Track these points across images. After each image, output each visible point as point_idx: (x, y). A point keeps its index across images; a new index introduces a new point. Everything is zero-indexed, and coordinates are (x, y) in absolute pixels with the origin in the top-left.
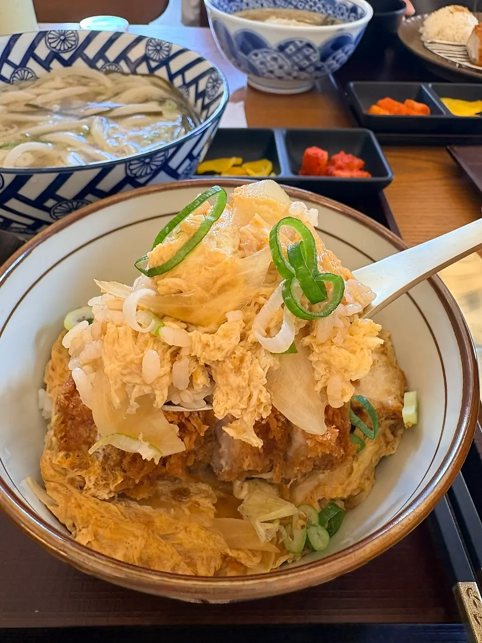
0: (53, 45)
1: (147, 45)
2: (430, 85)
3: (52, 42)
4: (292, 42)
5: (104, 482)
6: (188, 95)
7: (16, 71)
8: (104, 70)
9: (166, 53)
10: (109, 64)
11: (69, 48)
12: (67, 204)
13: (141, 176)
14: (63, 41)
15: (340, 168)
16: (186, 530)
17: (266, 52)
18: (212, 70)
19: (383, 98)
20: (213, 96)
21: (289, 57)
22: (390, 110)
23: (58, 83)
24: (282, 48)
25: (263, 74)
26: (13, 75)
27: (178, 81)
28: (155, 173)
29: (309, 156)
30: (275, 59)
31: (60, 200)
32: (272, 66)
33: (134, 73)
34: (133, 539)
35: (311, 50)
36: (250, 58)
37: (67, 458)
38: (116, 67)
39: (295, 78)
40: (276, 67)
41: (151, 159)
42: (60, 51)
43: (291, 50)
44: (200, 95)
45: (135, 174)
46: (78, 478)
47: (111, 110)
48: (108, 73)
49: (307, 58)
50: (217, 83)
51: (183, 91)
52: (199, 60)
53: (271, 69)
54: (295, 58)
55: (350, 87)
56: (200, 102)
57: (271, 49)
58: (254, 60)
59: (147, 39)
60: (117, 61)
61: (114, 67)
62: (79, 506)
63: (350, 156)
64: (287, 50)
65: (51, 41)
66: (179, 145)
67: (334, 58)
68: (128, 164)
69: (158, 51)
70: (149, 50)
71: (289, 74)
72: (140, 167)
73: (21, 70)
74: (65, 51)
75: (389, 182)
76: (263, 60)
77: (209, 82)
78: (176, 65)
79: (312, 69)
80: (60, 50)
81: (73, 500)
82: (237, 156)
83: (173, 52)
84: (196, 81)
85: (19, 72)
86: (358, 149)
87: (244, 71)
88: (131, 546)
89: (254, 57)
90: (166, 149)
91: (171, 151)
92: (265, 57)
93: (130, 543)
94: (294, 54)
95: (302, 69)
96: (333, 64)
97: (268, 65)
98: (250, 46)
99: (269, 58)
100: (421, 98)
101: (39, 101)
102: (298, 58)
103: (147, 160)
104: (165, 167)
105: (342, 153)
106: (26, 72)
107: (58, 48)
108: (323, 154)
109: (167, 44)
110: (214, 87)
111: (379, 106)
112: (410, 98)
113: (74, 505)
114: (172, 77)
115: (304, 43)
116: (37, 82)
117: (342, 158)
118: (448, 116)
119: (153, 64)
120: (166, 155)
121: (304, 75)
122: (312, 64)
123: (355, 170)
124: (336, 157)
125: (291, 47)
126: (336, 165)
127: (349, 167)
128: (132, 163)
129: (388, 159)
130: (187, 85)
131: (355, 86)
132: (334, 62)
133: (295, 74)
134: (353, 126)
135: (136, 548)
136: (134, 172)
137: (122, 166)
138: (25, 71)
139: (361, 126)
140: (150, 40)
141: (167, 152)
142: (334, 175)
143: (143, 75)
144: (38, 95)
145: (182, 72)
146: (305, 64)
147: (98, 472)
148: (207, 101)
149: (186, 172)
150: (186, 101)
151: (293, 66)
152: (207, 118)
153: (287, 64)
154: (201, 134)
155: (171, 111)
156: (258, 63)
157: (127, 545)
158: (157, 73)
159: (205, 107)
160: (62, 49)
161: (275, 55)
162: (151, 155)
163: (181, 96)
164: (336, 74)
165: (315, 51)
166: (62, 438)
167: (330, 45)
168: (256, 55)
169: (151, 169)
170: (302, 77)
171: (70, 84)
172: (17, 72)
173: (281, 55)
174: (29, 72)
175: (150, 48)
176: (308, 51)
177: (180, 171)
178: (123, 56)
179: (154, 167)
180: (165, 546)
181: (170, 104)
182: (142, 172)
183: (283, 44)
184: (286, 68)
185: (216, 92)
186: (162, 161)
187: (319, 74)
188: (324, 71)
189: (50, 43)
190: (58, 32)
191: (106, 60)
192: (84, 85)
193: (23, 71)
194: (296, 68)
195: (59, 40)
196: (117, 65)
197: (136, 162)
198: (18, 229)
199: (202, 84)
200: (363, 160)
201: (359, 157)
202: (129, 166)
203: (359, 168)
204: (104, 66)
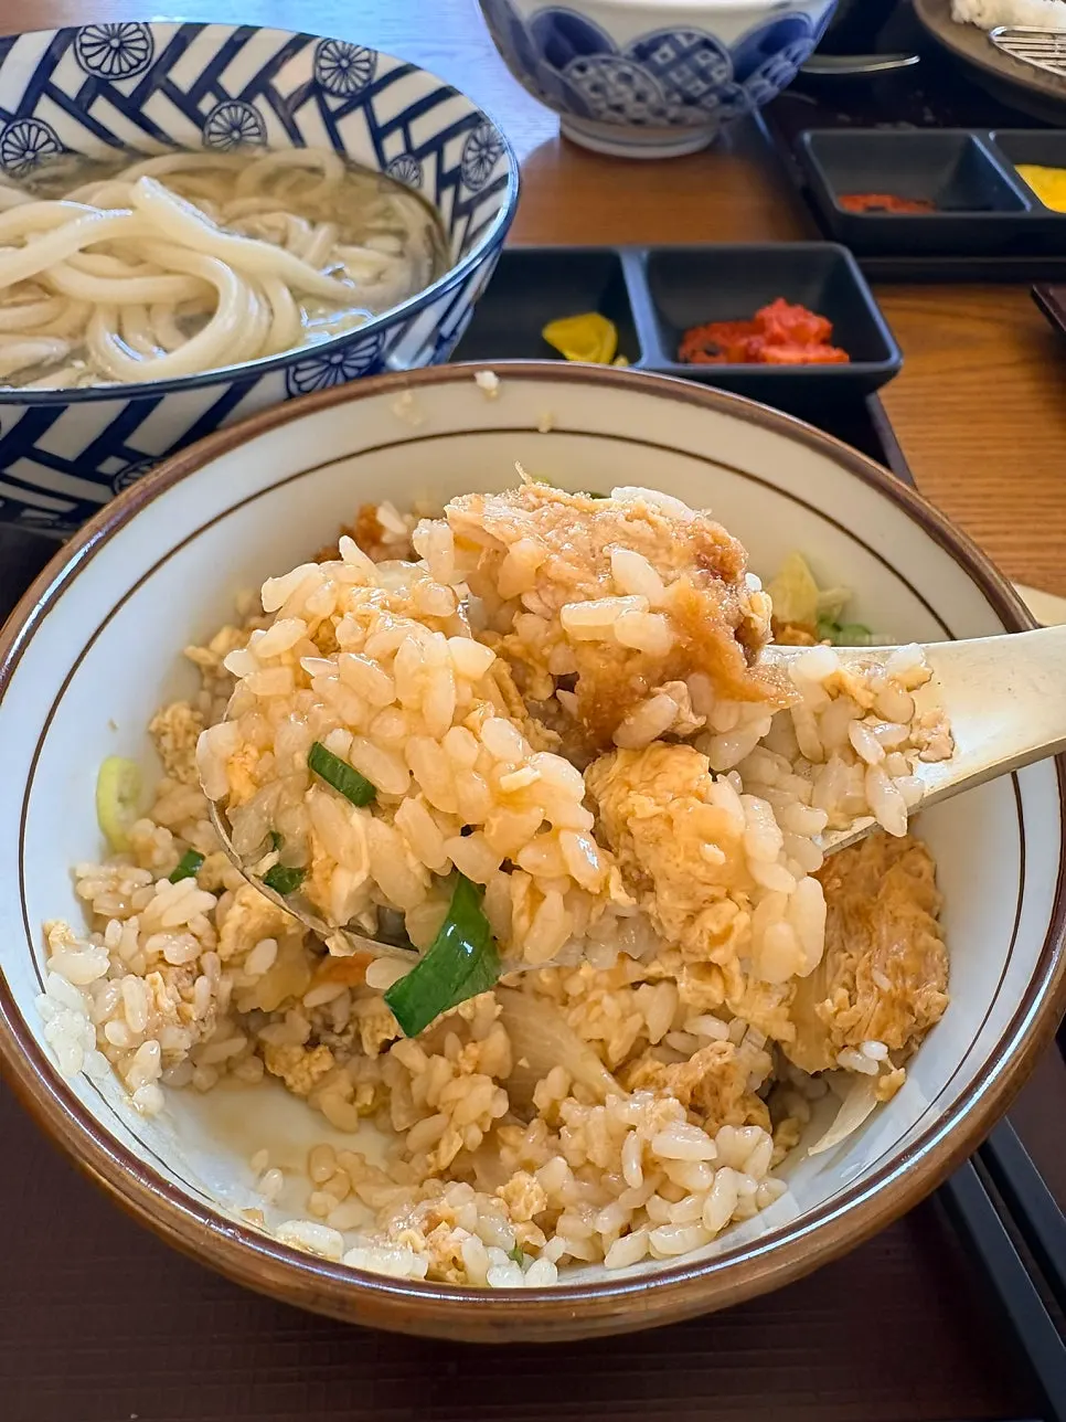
0: (95, 62)
1: (318, 56)
2: (992, 135)
3: (93, 55)
4: (667, 38)
6: (419, 177)
7: (9, 128)
9: (364, 76)
10: (227, 104)
11: (132, 67)
14: (118, 51)
15: (777, 341)
17: (605, 62)
18: (475, 120)
20: (481, 182)
21: (660, 72)
24: (643, 52)
25: (600, 112)
26: (3, 138)
27: (394, 145)
30: (626, 78)
31: (135, 458)
32: (620, 94)
35: (713, 56)
36: (569, 75)
38: (245, 110)
39: (674, 122)
40: (630, 96)
41: (346, 355)
42: (111, 77)
43: (664, 56)
44: (446, 179)
49: (703, 74)
50: (489, 152)
51: (406, 167)
52: (444, 94)
53: (617, 101)
54: (673, 75)
55: (802, 143)
56: (448, 196)
57: (618, 53)
58: (577, 81)
59: (319, 40)
60: (247, 96)
61: (240, 110)
63: (799, 308)
64: (657, 57)
65: (87, 51)
66: (411, 316)
67: (765, 73)
68: (292, 368)
69: (344, 71)
70: (322, 69)
71: (661, 113)
72: (320, 373)
73: (20, 126)
74: (124, 75)
75: (891, 374)
76: (600, 80)
77: (470, 149)
78: (388, 105)
79: (714, 98)
80: (110, 72)
83: (380, 72)
84: (436, 145)
85: (17, 130)
86: (815, 293)
87: (553, 105)
89: (577, 74)
90: (379, 329)
91: (392, 332)
92: (602, 74)
94: (673, 65)
95: (690, 101)
96: (762, 87)
97: (610, 92)
98: (566, 45)
99: (612, 76)
102: (680, 74)
103: (336, 358)
104: (377, 369)
105: (780, 302)
106: (33, 130)
107: (106, 68)
109: (365, 55)
110: (481, 160)
114: (379, 134)
115: (696, 40)
117: (781, 315)
118: (1038, 215)
119: (334, 103)
120: (380, 342)
121: (693, 113)
122: (714, 89)
123: (810, 346)
124: (766, 313)
125: (666, 48)
126: (768, 334)
127: (798, 338)
128: (301, 366)
130: (415, 154)
131: (813, 139)
132: (766, 82)
133: (673, 112)
134: (811, 237)
136: (305, 387)
137: (279, 374)
138: (30, 126)
139: (829, 237)
140: (325, 44)
141: (381, 335)
142: (764, 360)
145: (403, 121)
146: (697, 88)
148: (466, 194)
151: (668, 95)
152: (467, 243)
153: (656, 88)
154: (457, 289)
156: (586, 86)
158: (342, 125)
159: (463, 210)
160: (116, 69)
161: (627, 70)
162: (344, 346)
164: (770, 108)
165: (722, 58)
167: (754, 45)
168: (582, 68)
169: (346, 377)
170: (690, 120)
172: (12, 131)
173: (640, 67)
174: (39, 130)
175: (324, 63)
176: (705, 57)
178: (261, 84)
179: (351, 373)
183: (645, 41)
184: (652, 98)
185: (487, 175)
186: (370, 357)
187: (728, 110)
188: (742, 104)
189: (87, 58)
190: (103, 28)
191: (222, 95)
193: (25, 128)
194: (677, 98)
195: (108, 49)
196: (247, 106)
197: (309, 364)
198: (39, 523)
199: (453, 153)
200: (829, 317)
201: (818, 312)
202: (295, 374)
203: (822, 335)
204: (217, 110)
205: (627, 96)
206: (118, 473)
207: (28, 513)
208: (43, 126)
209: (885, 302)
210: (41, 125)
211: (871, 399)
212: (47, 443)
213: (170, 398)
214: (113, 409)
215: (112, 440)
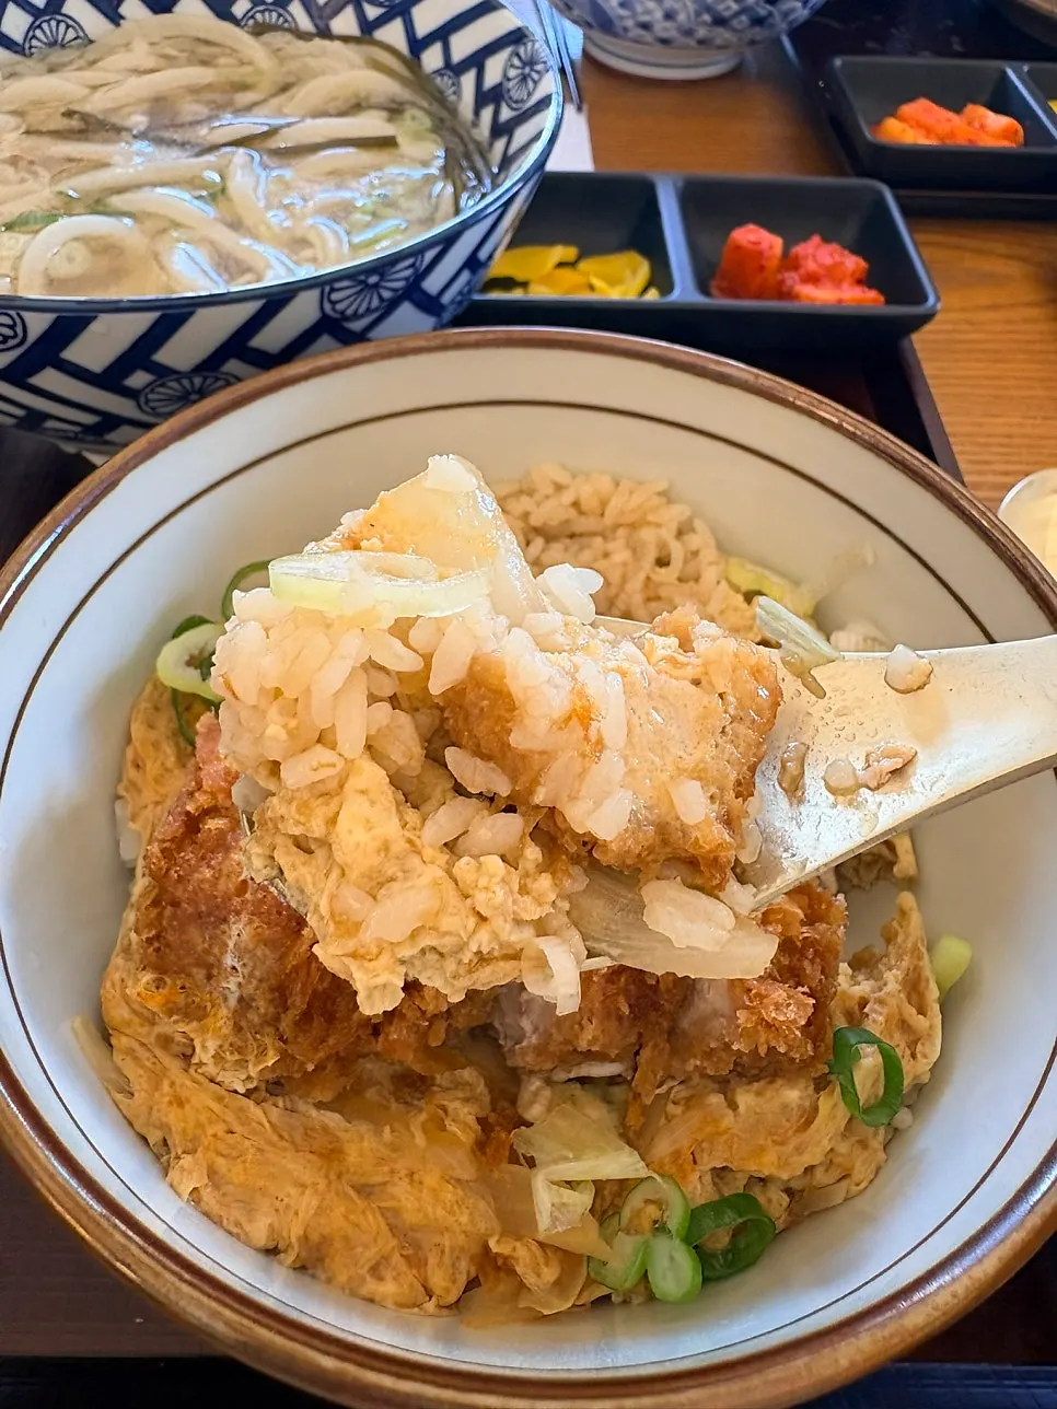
2: (1025, 68)
5: (237, 1057)
6: (458, 93)
7: (38, 23)
8: (251, 22)
10: (261, 8)
12: (178, 380)
13: (356, 316)
15: (813, 279)
16: (412, 1182)
18: (517, 37)
19: (911, 99)
20: (522, 101)
22: (928, 131)
23: (141, 55)
25: (626, 29)
26: (31, 34)
27: (432, 59)
28: (390, 307)
29: (738, 248)
31: (163, 372)
32: (648, 12)
33: (325, 33)
34: (293, 1191)
37: (158, 988)
38: (280, 15)
39: (701, 42)
40: (659, 15)
41: (382, 276)
44: (485, 97)
45: (342, 313)
46: (179, 1038)
47: (273, 132)
48: (259, 31)
50: (532, 70)
51: (444, 82)
52: (486, 7)
53: (645, 18)
55: (833, 69)
56: (487, 114)
61: (274, 15)
62: (180, 1102)
63: (835, 247)
66: (448, 240)
68: (328, 288)
71: (688, 33)
72: (356, 293)
73: (48, 21)
75: (926, 318)
77: (512, 66)
78: (428, 16)
79: (743, 20)
81: (166, 1087)
82: (566, 242)
84: (477, 60)
85: (45, 26)
86: (851, 230)
88: (288, 1207)
90: (417, 251)
91: (430, 255)
93: (286, 1200)
95: (719, 21)
96: (793, 10)
97: (640, 10)
100: (1002, 100)
101: (96, 105)
103: (373, 279)
104: (414, 293)
105: (816, 239)
106: (62, 27)
108: (772, 243)
110: (524, 78)
111: (902, 119)
112: (975, 102)
113: (167, 1099)
114: (417, 45)
116: (91, 53)
117: (818, 253)
119: (372, 13)
120: (418, 264)
121: (723, 35)
122: (746, 10)
123: (845, 285)
124: (799, 249)
126: (802, 271)
127: (831, 276)
128: (338, 285)
129: (926, 252)
130: (454, 69)
131: (843, 65)
133: (702, 32)
134: (841, 173)
135: (296, 1213)
136: (340, 307)
137: (314, 294)
138: (59, 22)
141: (420, 257)
142: (789, 295)
143: (346, 39)
144: (95, 88)
145: (443, 34)
146: (728, 8)
147: (225, 1031)
148: (506, 114)
149: (459, 298)
150: (453, 112)
151: (698, 14)
152: (508, 163)
153: (687, 8)
154: (497, 214)
155: (417, 136)
157: (278, 1203)
158: (381, 34)
159: (501, 130)
162: (383, 267)
163: (439, 98)
164: (799, 33)
166: (149, 941)
169: (381, 299)
170: (719, 41)
171: (170, 61)
172: (39, 26)
174: (68, 27)
177: (446, 298)
179: (387, 294)
180: (364, 1212)
181: (413, 118)
182: (360, 305)
184: (682, 17)
185: (530, 94)
186: (407, 279)
187: (758, 33)
188: (772, 26)
192: (204, 63)
193: (53, 23)
194: (707, 18)
196: (281, 11)
197: (345, 283)
198: (61, 434)
199: (494, 70)
200: (865, 259)
201: (856, 249)
202: (329, 293)
203: (857, 275)
204: (250, 14)
205: (656, 14)
206: (144, 389)
207: (50, 424)
208: (72, 23)
209: (920, 237)
210: (70, 22)
211: (905, 343)
212: (75, 353)
213: (202, 313)
214: (142, 322)
215: (140, 353)
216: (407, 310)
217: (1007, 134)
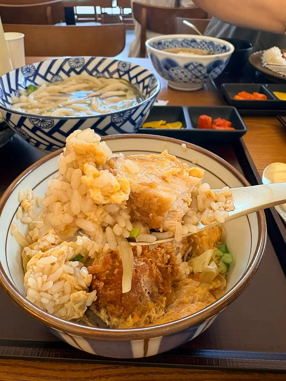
0: (72, 64)
1: (119, 64)
2: (267, 85)
4: (192, 64)
6: (139, 87)
7: (54, 77)
8: (97, 76)
9: (128, 68)
11: (80, 66)
13: (118, 123)
14: (77, 62)
15: (219, 126)
17: (178, 69)
18: (151, 75)
19: (241, 91)
20: (152, 87)
21: (190, 71)
22: (245, 98)
23: (74, 82)
24: (186, 67)
25: (176, 80)
26: (52, 79)
27: (134, 81)
28: (125, 121)
29: (202, 120)
30: (183, 72)
32: (181, 76)
33: (112, 77)
35: (202, 68)
36: (170, 72)
38: (103, 75)
39: (194, 82)
41: (124, 114)
42: (75, 68)
43: (191, 67)
44: (144, 87)
45: (115, 121)
47: (101, 95)
48: (98, 77)
49: (200, 71)
50: (154, 81)
51: (136, 86)
52: (145, 71)
53: (180, 77)
54: (193, 72)
55: (223, 86)
56: (145, 90)
57: (180, 67)
58: (172, 73)
59: (118, 62)
60: (103, 72)
61: (101, 75)
63: (224, 120)
64: (189, 68)
66: (137, 108)
67: (214, 72)
68: (113, 115)
69: (124, 67)
70: (119, 66)
71: (190, 80)
72: (118, 117)
74: (78, 67)
75: (244, 133)
76: (176, 73)
77: (150, 81)
78: (133, 73)
79: (202, 77)
82: (163, 120)
83: (131, 67)
84: (143, 81)
86: (228, 117)
87: (166, 79)
89: (171, 71)
90: (131, 110)
91: (133, 111)
92: (177, 71)
94: (193, 69)
95: (197, 77)
96: (213, 75)
97: (179, 75)
98: (169, 65)
99: (179, 72)
100: (262, 91)
101: (65, 91)
102: (195, 71)
103: (122, 114)
104: (129, 119)
105: (219, 118)
106: (58, 78)
107: (74, 66)
108: (210, 119)
109: (129, 64)
110: (153, 83)
111: (239, 96)
112: (256, 92)
114: (131, 79)
115: (198, 64)
116: (64, 82)
117: (219, 121)
118: (278, 100)
119: (121, 73)
120: (130, 112)
121: (198, 80)
122: (202, 75)
123: (226, 127)
124: (216, 120)
125: (191, 66)
126: (216, 124)
127: (223, 125)
129: (245, 123)
130: (138, 83)
131: (225, 85)
133: (193, 80)
134: (225, 105)
136: (115, 120)
137: (110, 117)
138: (58, 77)
139: (229, 105)
140: (120, 61)
142: (215, 129)
143: (116, 79)
144: (64, 88)
145: (136, 76)
146: (199, 74)
148: (149, 90)
149: (139, 122)
150: (138, 91)
151: (192, 76)
152: (149, 97)
153: (189, 75)
154: (147, 104)
155: (131, 95)
156: (174, 74)
158: (124, 77)
159: (148, 93)
160: (76, 66)
161: (183, 70)
162: (124, 112)
163: (135, 88)
164: (215, 80)
165: (204, 68)
167: (212, 65)
168: (173, 70)
169: (123, 119)
170: (197, 82)
171: (80, 83)
173: (186, 70)
174: (59, 78)
176: (200, 68)
177: (137, 122)
178: (106, 69)
179: (124, 118)
181: (130, 92)
182: (119, 120)
183: (186, 64)
184: (189, 77)
185: (154, 85)
186: (128, 115)
187: (206, 80)
188: (209, 78)
190: (75, 58)
191: (98, 72)
192: (88, 83)
193: (57, 77)
194: (194, 77)
195: (75, 62)
197: (116, 115)
199: (146, 82)
200: (231, 122)
201: (228, 120)
202: (113, 117)
203: (229, 125)
205: (183, 76)
208: (60, 77)
209: (245, 120)
211: (241, 139)
212: (62, 128)
216: (128, 123)
217: (263, 97)
